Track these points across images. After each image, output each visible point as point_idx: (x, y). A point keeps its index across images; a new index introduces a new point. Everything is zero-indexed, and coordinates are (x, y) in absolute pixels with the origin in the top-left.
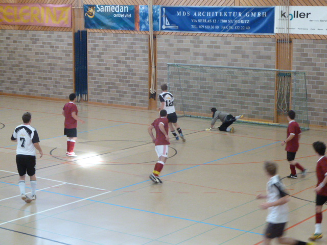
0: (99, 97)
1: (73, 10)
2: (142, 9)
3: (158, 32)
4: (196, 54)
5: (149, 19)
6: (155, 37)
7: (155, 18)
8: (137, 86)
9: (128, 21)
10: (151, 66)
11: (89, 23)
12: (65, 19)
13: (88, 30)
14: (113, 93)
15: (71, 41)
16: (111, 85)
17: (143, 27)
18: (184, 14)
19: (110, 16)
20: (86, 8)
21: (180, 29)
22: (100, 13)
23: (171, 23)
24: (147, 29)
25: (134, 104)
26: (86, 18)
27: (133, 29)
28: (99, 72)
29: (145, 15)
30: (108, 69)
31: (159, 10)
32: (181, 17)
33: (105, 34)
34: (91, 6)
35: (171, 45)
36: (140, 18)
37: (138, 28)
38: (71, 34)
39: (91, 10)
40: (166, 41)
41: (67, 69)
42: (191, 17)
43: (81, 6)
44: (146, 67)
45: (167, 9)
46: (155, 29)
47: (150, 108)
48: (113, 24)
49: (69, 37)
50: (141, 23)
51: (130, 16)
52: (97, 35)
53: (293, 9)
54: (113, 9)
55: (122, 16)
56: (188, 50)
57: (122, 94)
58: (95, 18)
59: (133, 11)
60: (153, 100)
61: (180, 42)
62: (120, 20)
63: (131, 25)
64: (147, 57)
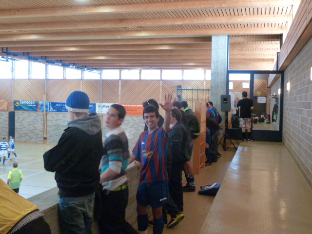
0: (20, 140)
1: (8, 103)
2: (41, 103)
3: (48, 112)
4: (64, 121)
5: (44, 107)
6: (46, 114)
7: (46, 107)
8: (38, 134)
9: (34, 108)
10: (44, 126)
11: (16, 108)
12: (5, 106)
13: (16, 111)
14: (27, 137)
15: (7, 116)
16: (26, 134)
17: (41, 110)
18: (59, 105)
19: (26, 105)
20: (15, 102)
21: (58, 111)
22: (22, 104)
23: (54, 108)
24: (43, 111)
25: (36, 142)
26: (15, 106)
27: (36, 111)
28: (20, 129)
29: (42, 105)
30: (25, 127)
31: (48, 103)
32: (58, 107)
33: (23, 113)
34: (17, 101)
35: (54, 117)
36: (40, 107)
37: (39, 110)
38: (7, 113)
39: (17, 103)
40: (51, 116)
41: (5, 128)
42: (62, 106)
43: (12, 101)
44: (43, 126)
45: (52, 103)
46: (46, 111)
47: (44, 143)
48: (28, 109)
49: (6, 114)
50: (40, 109)
51: (35, 106)
52: (20, 113)
53: (103, 104)
54: (27, 103)
55: (32, 105)
56: (60, 120)
57: (31, 138)
58: (19, 106)
59: (37, 104)
60: (45, 140)
61: (57, 116)
62: (31, 107)
63: (36, 109)
64: (43, 122)
